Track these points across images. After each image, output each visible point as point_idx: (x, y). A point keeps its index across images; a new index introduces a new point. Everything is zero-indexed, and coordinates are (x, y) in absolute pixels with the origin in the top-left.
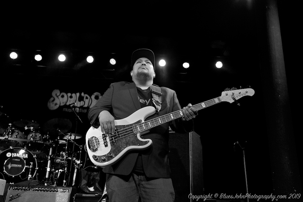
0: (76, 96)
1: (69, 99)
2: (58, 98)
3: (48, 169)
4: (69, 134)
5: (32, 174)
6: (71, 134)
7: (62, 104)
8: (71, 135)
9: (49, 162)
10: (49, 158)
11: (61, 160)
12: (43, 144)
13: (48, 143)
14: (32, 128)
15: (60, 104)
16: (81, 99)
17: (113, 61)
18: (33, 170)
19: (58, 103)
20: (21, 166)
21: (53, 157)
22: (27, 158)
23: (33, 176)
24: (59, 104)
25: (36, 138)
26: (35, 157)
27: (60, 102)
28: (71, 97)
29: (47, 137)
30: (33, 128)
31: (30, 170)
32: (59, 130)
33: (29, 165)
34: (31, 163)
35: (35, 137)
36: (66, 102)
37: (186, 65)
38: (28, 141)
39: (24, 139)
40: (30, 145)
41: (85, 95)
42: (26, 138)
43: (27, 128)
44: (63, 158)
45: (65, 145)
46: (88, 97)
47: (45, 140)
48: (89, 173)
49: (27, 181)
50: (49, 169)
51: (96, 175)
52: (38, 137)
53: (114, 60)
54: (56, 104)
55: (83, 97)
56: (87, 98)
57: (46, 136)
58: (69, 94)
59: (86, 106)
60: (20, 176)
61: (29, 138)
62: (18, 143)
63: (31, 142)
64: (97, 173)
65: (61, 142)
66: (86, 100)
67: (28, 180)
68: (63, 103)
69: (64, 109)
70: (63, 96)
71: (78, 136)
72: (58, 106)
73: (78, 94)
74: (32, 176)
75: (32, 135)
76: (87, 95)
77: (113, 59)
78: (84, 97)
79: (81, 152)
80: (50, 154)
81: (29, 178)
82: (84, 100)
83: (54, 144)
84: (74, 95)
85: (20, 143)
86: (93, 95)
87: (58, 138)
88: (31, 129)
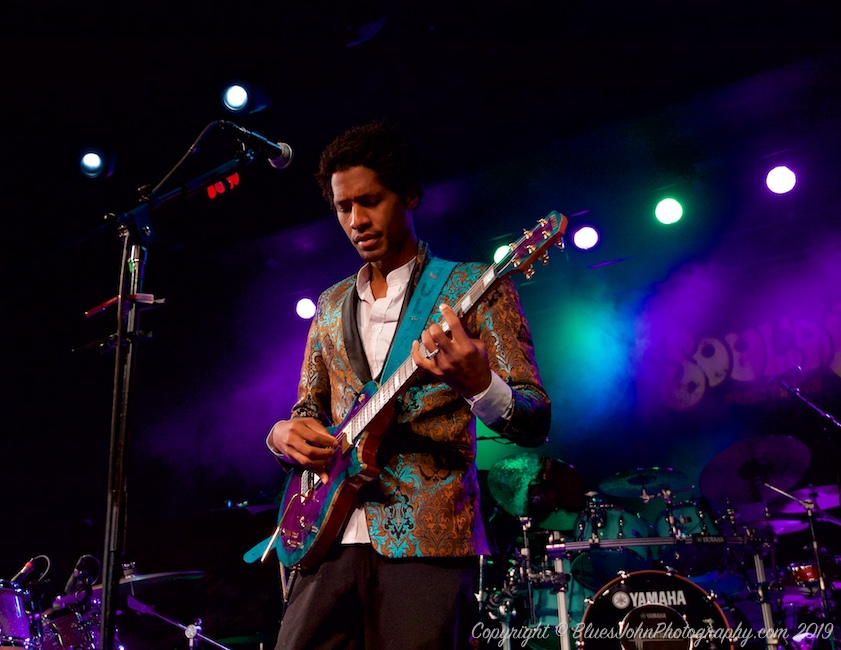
0: (762, 337)
1: (736, 354)
2: (695, 362)
6: (812, 489)
7: (714, 382)
8: (814, 496)
9: (765, 607)
10: (761, 593)
11: (808, 596)
12: (723, 545)
13: (740, 538)
14: (666, 494)
15: (707, 380)
19: (699, 379)
21: (776, 589)
24: (703, 382)
25: (691, 529)
26: (713, 599)
27: (705, 374)
28: (742, 346)
30: (669, 492)
32: (764, 482)
34: (706, 621)
36: (727, 367)
38: (664, 541)
39: (650, 536)
40: (678, 557)
42: (655, 534)
43: (648, 498)
45: (804, 536)
52: (696, 521)
54: (692, 386)
58: (732, 338)
61: (664, 532)
62: (635, 554)
63: (680, 545)
65: (782, 526)
68: (717, 375)
69: (726, 395)
70: (708, 351)
72: (700, 390)
80: (761, 578)
83: (763, 541)
85: (642, 552)
87: (767, 515)
88: (665, 497)
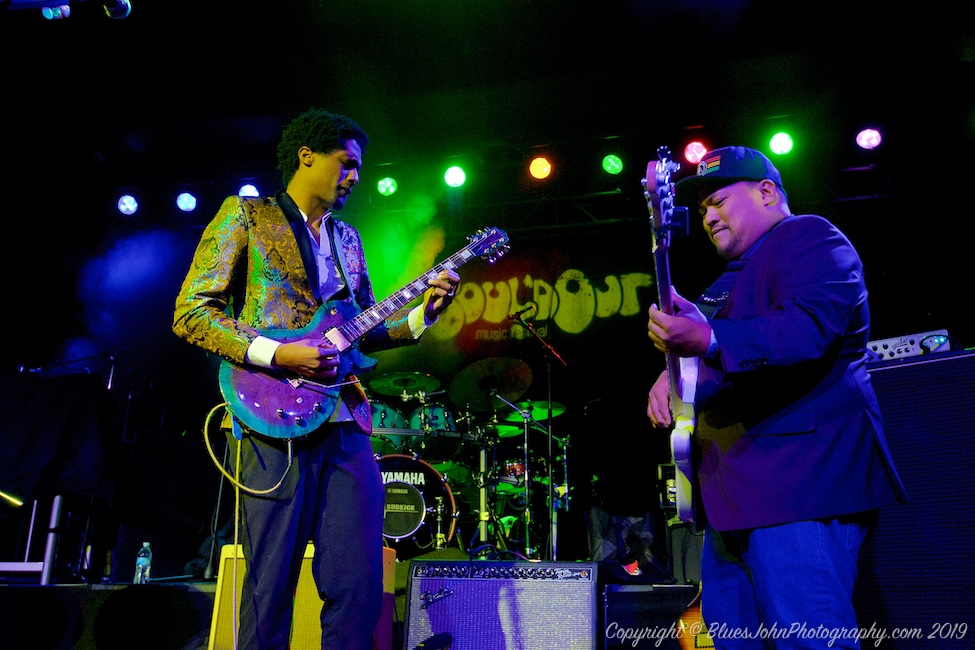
0: (510, 289)
1: (489, 299)
3: (484, 516)
4: (525, 404)
5: (445, 531)
6: (530, 403)
7: (471, 320)
8: (530, 409)
9: (483, 491)
10: (482, 480)
11: (515, 486)
12: (459, 440)
13: (473, 436)
14: (421, 395)
15: (465, 317)
16: (525, 295)
17: (613, 163)
18: (447, 518)
19: (460, 317)
20: (412, 508)
21: (493, 478)
22: (423, 483)
23: (450, 539)
24: (462, 319)
25: (436, 425)
26: (445, 481)
27: (464, 313)
28: (494, 294)
29: (466, 420)
30: (424, 394)
31: (439, 519)
32: (496, 394)
33: (434, 504)
34: (437, 498)
35: (435, 422)
36: (481, 309)
37: (869, 138)
38: (415, 433)
39: (403, 428)
40: (423, 446)
41: (536, 281)
42: (408, 427)
43: (407, 397)
44: (521, 480)
45: (519, 439)
46: (547, 287)
47: (463, 428)
48: (614, 520)
49: (434, 552)
50: (487, 513)
51: (639, 527)
52: (441, 419)
53: (617, 159)
54: (453, 321)
55: (531, 290)
56: (542, 291)
57: (464, 414)
58: (488, 286)
59: (542, 316)
60: (414, 538)
61: (417, 426)
62: (390, 441)
63: (427, 437)
64: (640, 519)
65: (505, 431)
66: (542, 296)
67: (438, 548)
68: (473, 314)
69: (477, 332)
70: (469, 295)
71: (557, 408)
72: (458, 326)
73: (514, 283)
74: (446, 537)
75: (426, 416)
76: (541, 283)
77: (613, 156)
78: (533, 288)
79: (565, 457)
80: (483, 469)
81: (439, 543)
82: (535, 299)
83: (489, 440)
84: (501, 286)
85: (396, 441)
86: (559, 281)
87: (495, 421)
88: (421, 398)
